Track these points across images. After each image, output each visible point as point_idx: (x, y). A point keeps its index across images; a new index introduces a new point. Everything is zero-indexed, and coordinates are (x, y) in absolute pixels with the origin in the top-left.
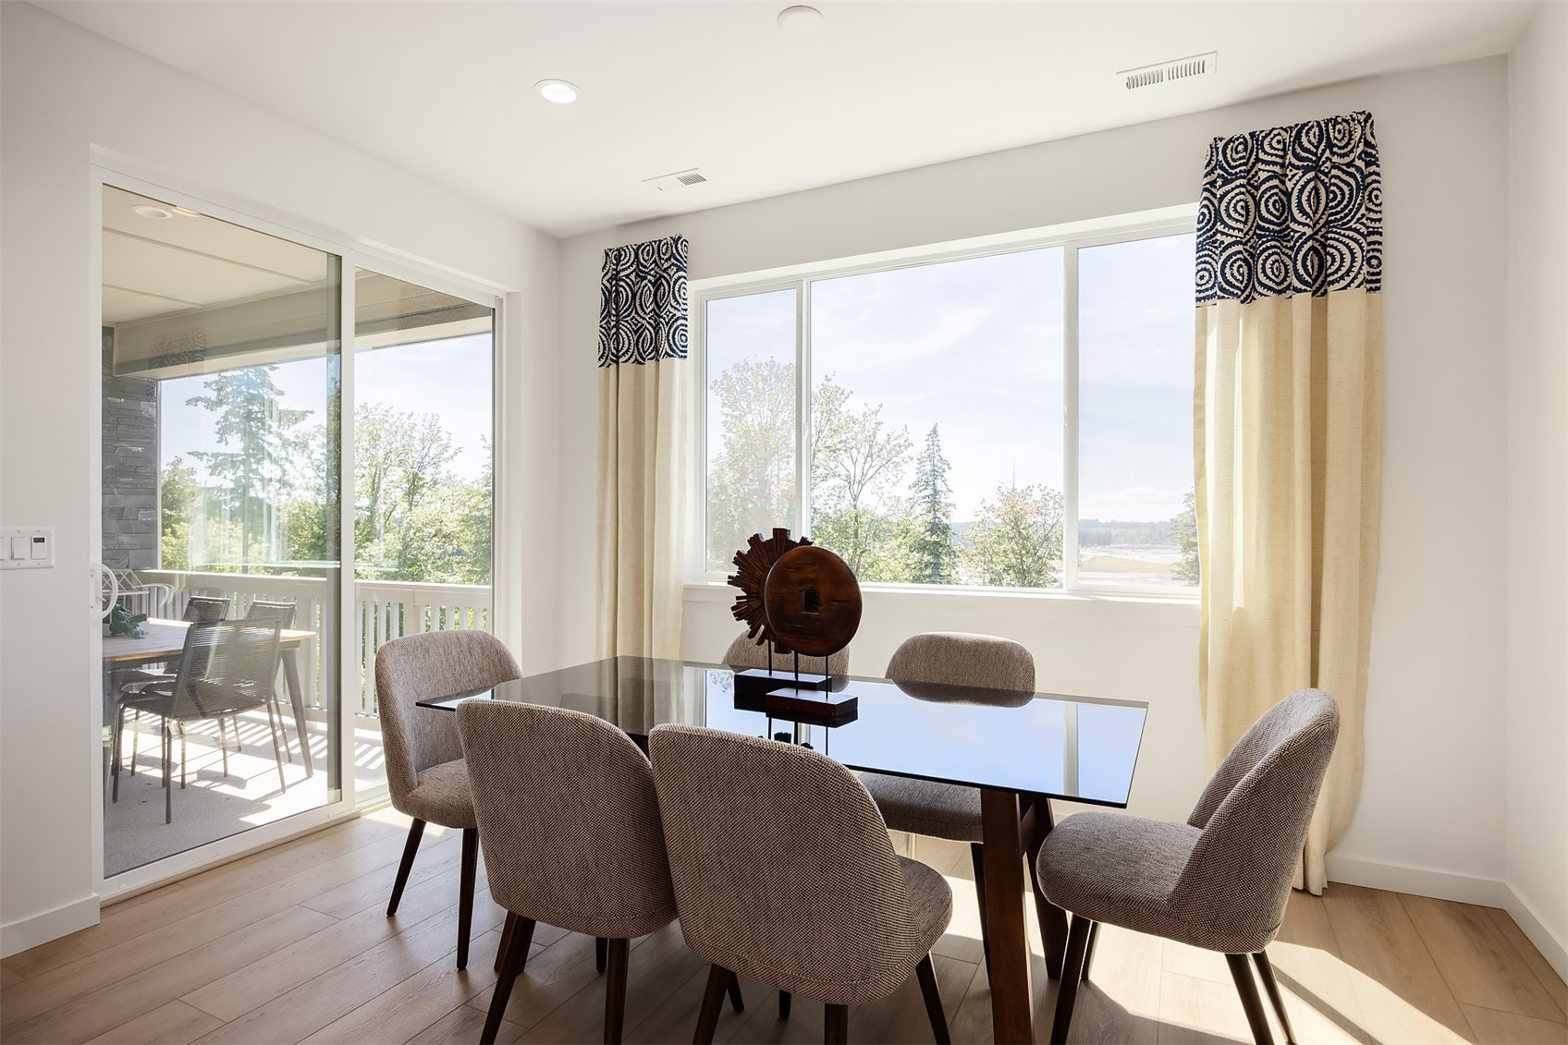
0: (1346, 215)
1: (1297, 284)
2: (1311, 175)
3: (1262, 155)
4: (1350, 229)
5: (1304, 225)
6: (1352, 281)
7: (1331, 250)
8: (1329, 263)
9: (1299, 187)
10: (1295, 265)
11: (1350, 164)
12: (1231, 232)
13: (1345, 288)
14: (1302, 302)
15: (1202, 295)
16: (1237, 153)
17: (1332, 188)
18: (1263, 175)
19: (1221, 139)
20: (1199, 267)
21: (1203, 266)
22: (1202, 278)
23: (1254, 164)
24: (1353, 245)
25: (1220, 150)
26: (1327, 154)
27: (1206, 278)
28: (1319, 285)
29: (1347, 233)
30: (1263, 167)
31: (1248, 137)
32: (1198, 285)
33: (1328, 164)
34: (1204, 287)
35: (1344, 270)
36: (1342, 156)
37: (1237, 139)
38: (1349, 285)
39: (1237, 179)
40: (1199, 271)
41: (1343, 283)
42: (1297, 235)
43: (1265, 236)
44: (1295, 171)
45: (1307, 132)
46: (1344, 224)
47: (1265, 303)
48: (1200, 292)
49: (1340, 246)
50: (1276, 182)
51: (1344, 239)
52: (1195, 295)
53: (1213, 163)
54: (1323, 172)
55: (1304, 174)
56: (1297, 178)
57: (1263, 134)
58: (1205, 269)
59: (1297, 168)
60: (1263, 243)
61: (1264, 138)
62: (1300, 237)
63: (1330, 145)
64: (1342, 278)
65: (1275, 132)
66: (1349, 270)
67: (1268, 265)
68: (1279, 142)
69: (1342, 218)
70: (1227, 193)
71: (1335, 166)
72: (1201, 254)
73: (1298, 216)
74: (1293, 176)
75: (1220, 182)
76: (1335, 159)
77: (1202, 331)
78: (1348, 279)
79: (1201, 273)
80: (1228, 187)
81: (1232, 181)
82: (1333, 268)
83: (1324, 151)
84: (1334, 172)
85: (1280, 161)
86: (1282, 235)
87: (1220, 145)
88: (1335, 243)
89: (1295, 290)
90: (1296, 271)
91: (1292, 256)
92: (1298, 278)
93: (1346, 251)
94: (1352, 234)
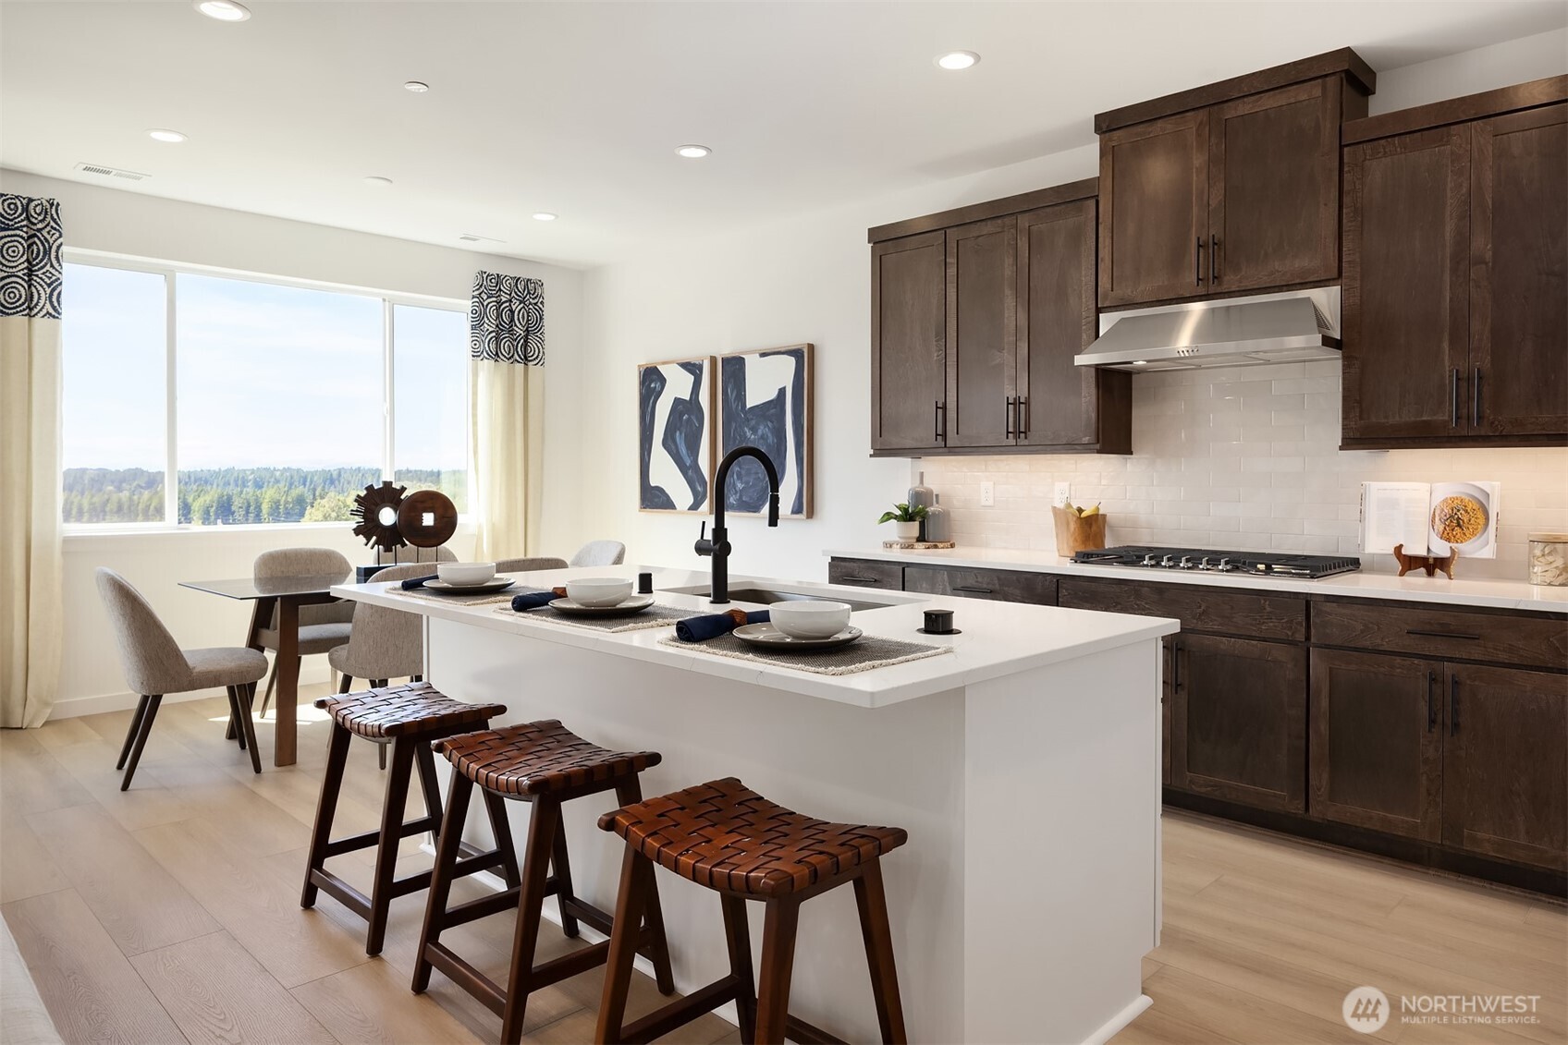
1: (518, 358)
2: (522, 305)
3: (502, 288)
4: (537, 336)
5: (521, 329)
6: (539, 362)
7: (530, 345)
8: (528, 351)
9: (517, 310)
10: (516, 348)
11: (536, 304)
12: (490, 324)
13: (536, 365)
14: (520, 367)
15: (475, 354)
16: (492, 283)
17: (530, 314)
18: (504, 299)
19: (485, 273)
20: (474, 339)
21: (476, 338)
22: (475, 345)
23: (499, 292)
24: (539, 344)
25: (484, 279)
26: (528, 297)
27: (478, 346)
28: (526, 359)
29: (536, 338)
30: (503, 295)
31: (496, 276)
32: (473, 348)
33: (528, 302)
34: (476, 350)
35: (535, 356)
36: (533, 299)
37: (492, 275)
38: (537, 363)
39: (492, 297)
41: (535, 362)
42: (517, 334)
43: (504, 330)
44: (516, 301)
45: (520, 283)
46: (534, 333)
47: (504, 365)
48: (474, 352)
49: (534, 344)
50: (508, 304)
51: (534, 340)
52: (470, 354)
53: (482, 284)
54: (526, 305)
55: (520, 304)
56: (517, 304)
57: (502, 277)
58: (477, 340)
59: (517, 299)
60: (503, 334)
61: (503, 279)
63: (529, 293)
64: (534, 359)
65: (507, 278)
66: (537, 357)
67: (505, 345)
68: (509, 284)
69: (534, 330)
70: (488, 303)
71: (530, 304)
72: (475, 331)
73: (518, 325)
74: (515, 303)
75: (485, 297)
76: (531, 300)
77: (475, 374)
78: (537, 361)
79: (475, 342)
80: (489, 300)
81: (490, 298)
82: (531, 354)
83: (527, 294)
84: (531, 306)
85: (509, 293)
86: (511, 331)
87: (485, 276)
88: (532, 343)
89: (516, 360)
90: (517, 352)
91: (515, 344)
92: (519, 356)
93: (536, 347)
94: (538, 339)
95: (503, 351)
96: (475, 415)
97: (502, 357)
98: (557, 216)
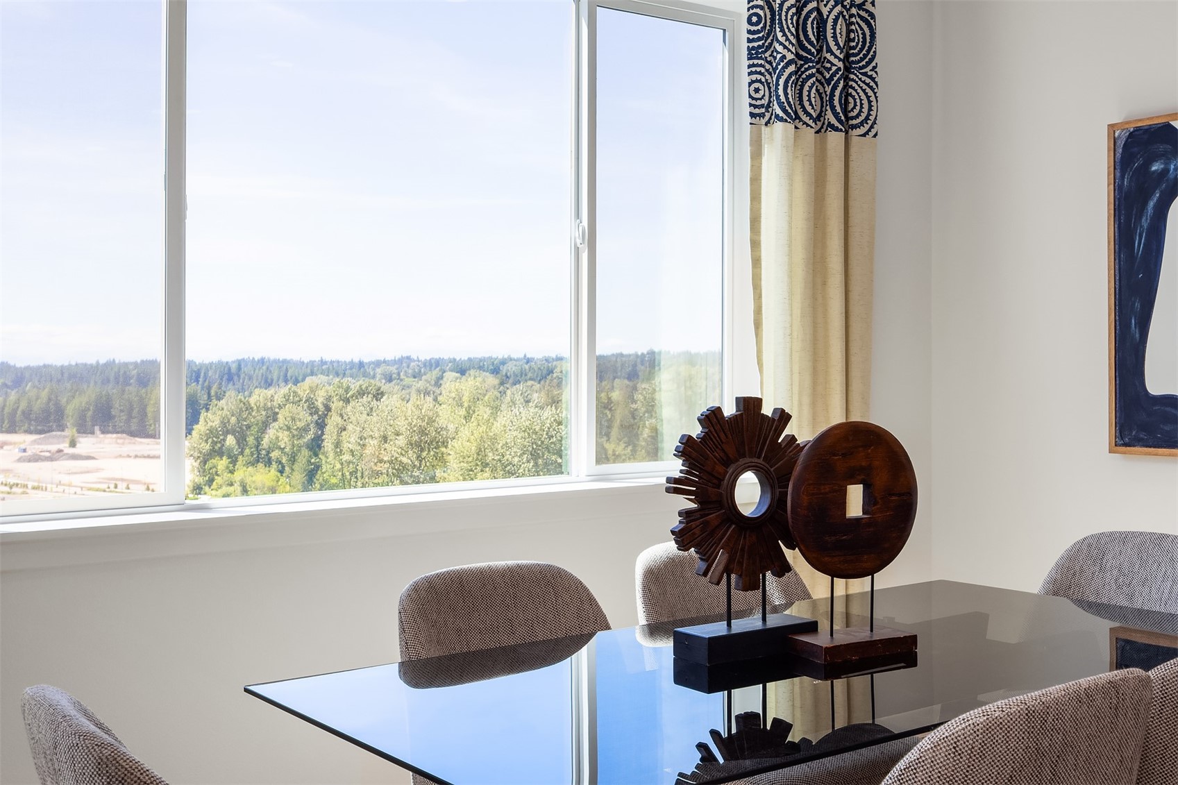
0: (863, 59)
1: (834, 121)
2: (839, 7)
4: (865, 74)
5: (838, 58)
6: (869, 130)
7: (854, 93)
8: (851, 106)
9: (830, 15)
11: (863, 6)
13: (864, 135)
14: (835, 140)
15: (757, 111)
17: (853, 26)
20: (754, 77)
21: (759, 77)
22: (757, 90)
27: (762, 93)
28: (847, 123)
29: (864, 78)
32: (750, 96)
33: (849, 1)
34: (759, 103)
35: (863, 116)
38: (867, 133)
41: (863, 130)
42: (832, 68)
43: (808, 60)
46: (861, 68)
47: (808, 135)
48: (755, 106)
49: (860, 90)
51: (861, 84)
52: (748, 109)
54: (845, 6)
56: (830, 5)
58: (760, 81)
60: (807, 67)
62: (834, 71)
64: (862, 124)
66: (867, 118)
67: (810, 93)
69: (860, 61)
72: (755, 61)
73: (832, 47)
74: (827, 2)
77: (757, 154)
78: (867, 127)
79: (757, 85)
82: (856, 112)
84: (854, 10)
86: (821, 61)
88: (857, 87)
89: (831, 126)
90: (833, 108)
91: (828, 89)
92: (836, 115)
93: (863, 97)
94: (868, 80)
95: (806, 104)
96: (755, 244)
97: (805, 118)
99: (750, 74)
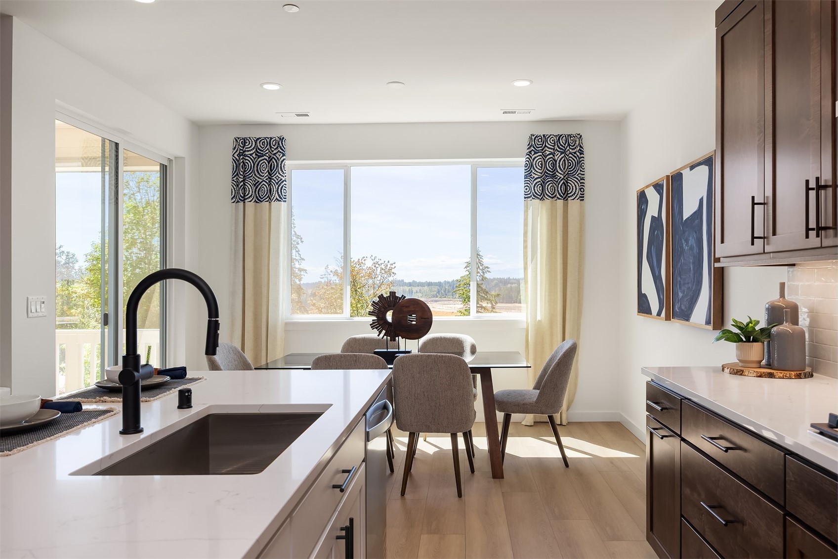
0: (574, 172)
1: (559, 196)
2: (563, 155)
3: (547, 144)
4: (575, 177)
5: (561, 174)
6: (576, 197)
7: (569, 185)
8: (569, 189)
9: (559, 159)
10: (558, 189)
11: (575, 153)
12: (537, 173)
13: (573, 199)
14: (560, 202)
15: (526, 196)
16: (539, 142)
17: (570, 161)
18: (548, 153)
19: (533, 135)
20: (526, 185)
21: (527, 184)
22: (526, 189)
23: (544, 147)
24: (576, 184)
25: (533, 140)
26: (568, 148)
27: (528, 190)
28: (565, 197)
29: (574, 179)
30: (547, 149)
31: (542, 136)
32: (525, 192)
33: (568, 152)
34: (527, 193)
35: (573, 192)
36: (573, 149)
37: (539, 136)
38: (574, 198)
39: (539, 152)
40: (525, 186)
41: (573, 198)
42: (559, 177)
43: (548, 176)
44: (558, 153)
45: (562, 139)
46: (573, 175)
47: (548, 202)
48: (526, 195)
49: (572, 183)
50: (551, 156)
51: (573, 181)
52: (524, 196)
53: (531, 144)
54: (566, 154)
55: (561, 154)
56: (558, 155)
57: (547, 136)
58: (527, 186)
59: (559, 151)
60: (548, 179)
61: (548, 138)
62: (559, 179)
63: (569, 145)
64: (572, 195)
65: (552, 136)
66: (575, 193)
67: (549, 187)
68: (553, 141)
69: (573, 173)
70: (536, 157)
71: (570, 153)
72: (526, 179)
73: (559, 170)
74: (557, 154)
75: (533, 153)
76: (570, 150)
77: (526, 211)
78: (575, 196)
79: (526, 187)
80: (536, 155)
81: (537, 153)
82: (570, 191)
83: (567, 147)
84: (570, 155)
85: (553, 147)
86: (554, 176)
87: (533, 138)
88: (571, 182)
89: (557, 198)
90: (558, 191)
91: (558, 185)
92: (559, 194)
93: (574, 185)
94: (576, 179)
95: (547, 192)
97: (545, 196)
98: (531, 82)
99: (525, 184)
